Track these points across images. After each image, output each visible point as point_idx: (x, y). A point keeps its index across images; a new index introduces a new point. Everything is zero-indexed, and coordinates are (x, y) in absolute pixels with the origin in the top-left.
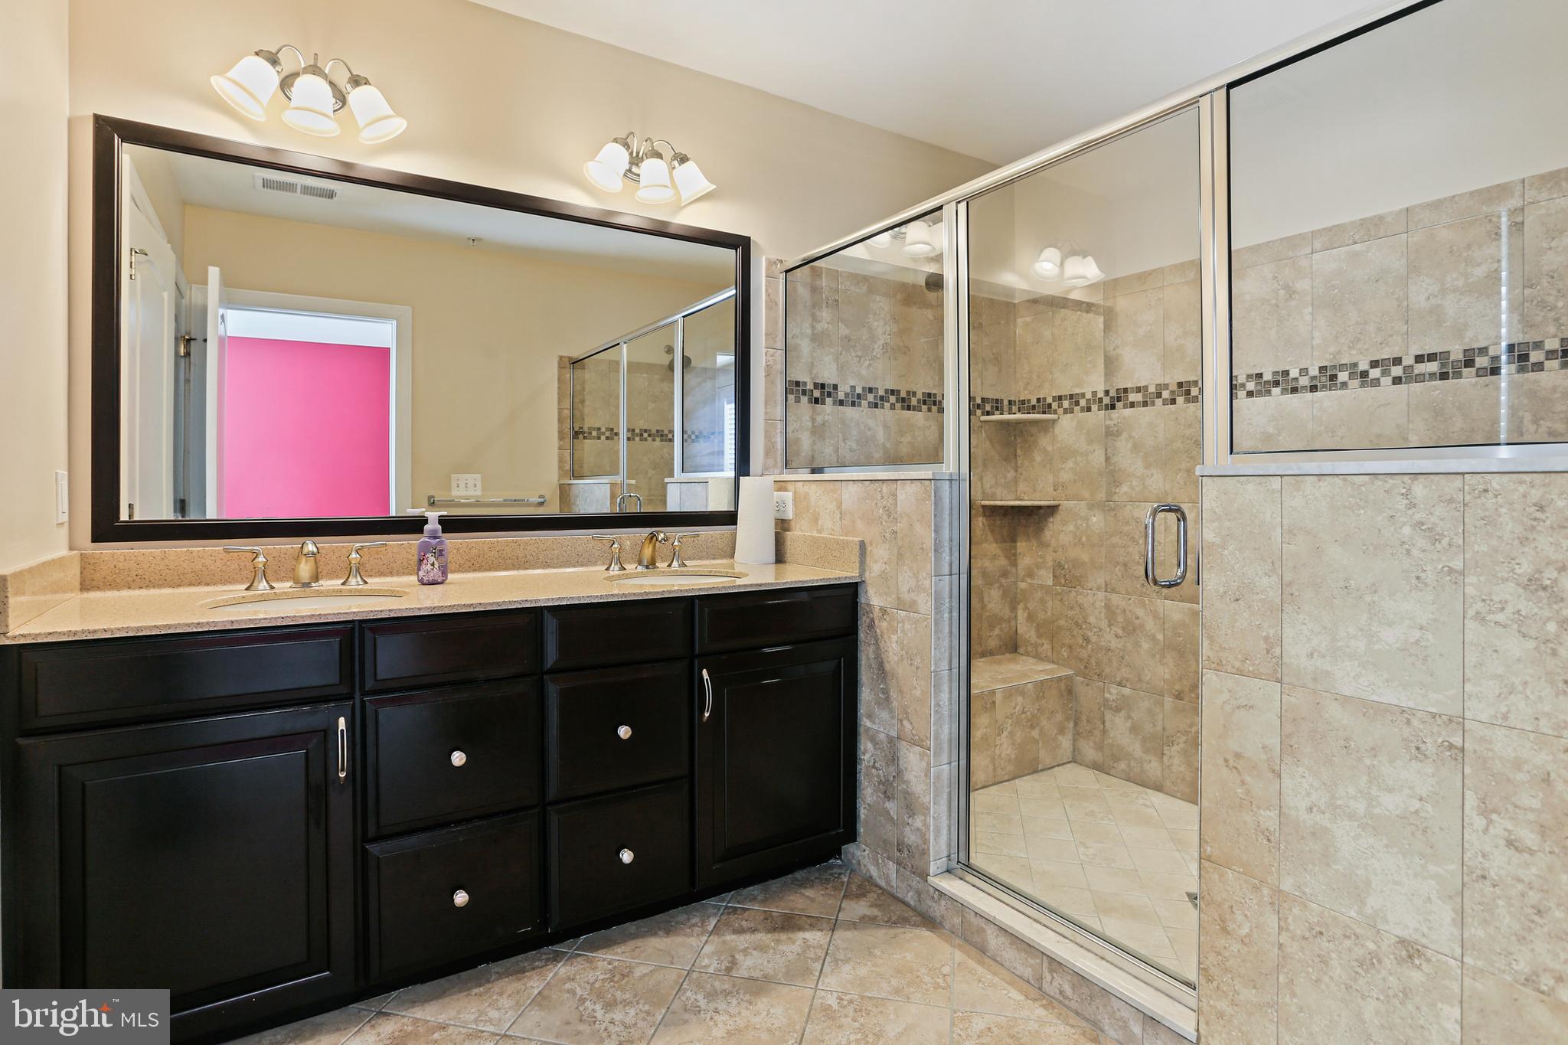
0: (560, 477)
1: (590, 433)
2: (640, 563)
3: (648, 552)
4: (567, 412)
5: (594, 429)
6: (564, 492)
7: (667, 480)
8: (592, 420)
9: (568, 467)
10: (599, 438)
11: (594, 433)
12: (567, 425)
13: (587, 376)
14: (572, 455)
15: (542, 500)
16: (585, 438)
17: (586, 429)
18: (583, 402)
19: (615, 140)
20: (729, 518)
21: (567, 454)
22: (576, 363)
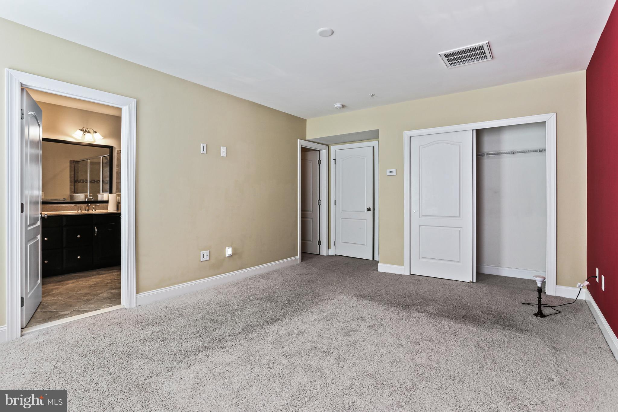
0: (70, 193)
1: (80, 181)
2: (86, 210)
3: (87, 208)
4: (73, 175)
5: (82, 180)
6: (72, 197)
7: (98, 194)
8: (80, 178)
9: (73, 190)
10: (83, 182)
11: (82, 181)
12: (73, 178)
13: (79, 165)
14: (74, 187)
15: (64, 199)
16: (79, 182)
17: (79, 180)
18: (78, 172)
19: (80, 130)
20: (107, 202)
21: (73, 187)
22: (76, 162)
